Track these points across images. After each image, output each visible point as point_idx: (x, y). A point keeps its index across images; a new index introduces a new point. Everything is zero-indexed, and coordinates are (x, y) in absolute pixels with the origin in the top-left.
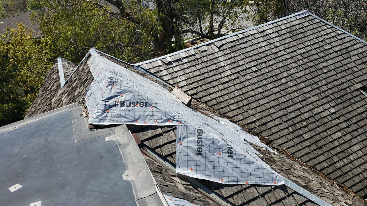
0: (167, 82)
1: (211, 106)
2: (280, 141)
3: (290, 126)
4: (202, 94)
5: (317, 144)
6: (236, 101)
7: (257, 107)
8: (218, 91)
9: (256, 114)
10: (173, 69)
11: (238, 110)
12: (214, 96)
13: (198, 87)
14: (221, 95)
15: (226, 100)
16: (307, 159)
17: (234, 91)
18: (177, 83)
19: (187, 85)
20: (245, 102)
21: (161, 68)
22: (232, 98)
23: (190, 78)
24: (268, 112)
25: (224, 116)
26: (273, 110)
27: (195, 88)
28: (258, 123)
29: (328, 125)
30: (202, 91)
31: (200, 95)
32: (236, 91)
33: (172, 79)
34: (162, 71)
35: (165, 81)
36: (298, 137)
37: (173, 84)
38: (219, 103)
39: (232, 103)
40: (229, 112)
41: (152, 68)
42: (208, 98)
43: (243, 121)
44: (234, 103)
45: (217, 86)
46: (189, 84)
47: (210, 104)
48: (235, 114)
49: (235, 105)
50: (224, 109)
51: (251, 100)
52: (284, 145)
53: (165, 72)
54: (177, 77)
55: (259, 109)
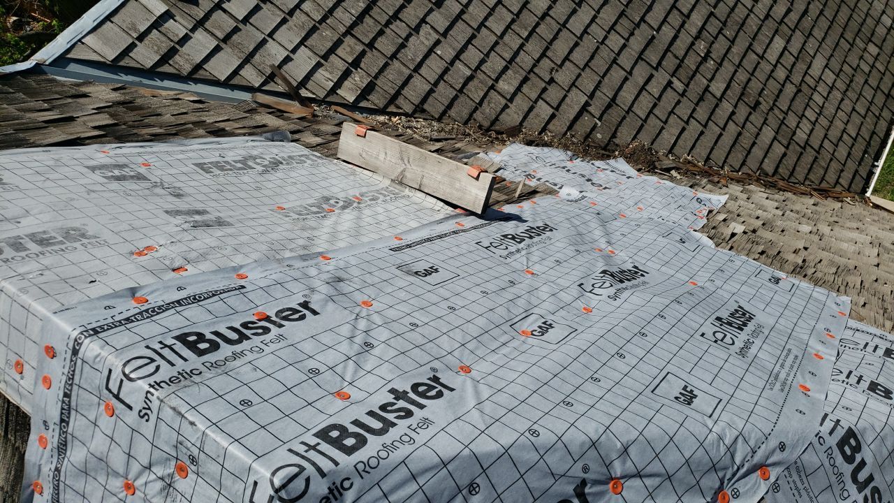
0: (235, 81)
1: (444, 113)
2: (668, 137)
3: (672, 77)
4: (391, 77)
5: (746, 100)
6: (508, 56)
7: (571, 51)
8: (438, 43)
9: (579, 75)
10: (225, 11)
11: (525, 89)
12: (433, 68)
13: (363, 54)
14: (454, 54)
15: (478, 68)
16: (741, 157)
17: (486, 19)
18: (276, 72)
19: (319, 65)
20: (534, 48)
21: (177, 28)
22: (492, 49)
23: (313, 30)
24: (605, 55)
25: (498, 133)
26: (615, 41)
27: (356, 63)
28: (595, 109)
29: (751, 26)
30: (386, 65)
31: (388, 84)
32: (489, 15)
33: (247, 60)
34: (186, 38)
35: (226, 84)
36: (701, 99)
37: (263, 84)
38: (461, 91)
39: (500, 68)
40: (503, 110)
41: (132, 47)
42: (418, 87)
43: (555, 121)
44: (506, 69)
45: (423, 21)
46: (325, 57)
47: (434, 107)
48: (526, 109)
49: (510, 72)
50: (485, 104)
51: (545, 31)
52: (680, 142)
53: (202, 43)
54: (264, 42)
55: (580, 56)
